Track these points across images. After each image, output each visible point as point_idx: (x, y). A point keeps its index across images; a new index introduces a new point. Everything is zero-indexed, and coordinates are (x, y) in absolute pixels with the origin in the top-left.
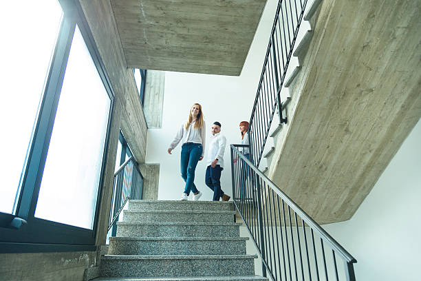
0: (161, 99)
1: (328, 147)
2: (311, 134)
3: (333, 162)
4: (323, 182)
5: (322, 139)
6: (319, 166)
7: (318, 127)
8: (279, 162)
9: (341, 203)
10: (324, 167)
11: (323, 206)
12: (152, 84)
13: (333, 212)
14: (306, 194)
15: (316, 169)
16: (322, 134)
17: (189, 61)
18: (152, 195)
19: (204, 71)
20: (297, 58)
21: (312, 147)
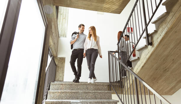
0: (66, 21)
1: (173, 60)
2: (166, 53)
3: (173, 68)
4: (164, 78)
5: (171, 55)
6: (164, 69)
7: (172, 49)
8: (143, 67)
9: (170, 88)
10: (167, 70)
11: (160, 89)
12: (62, 13)
13: (164, 92)
14: (153, 83)
15: (162, 71)
16: (172, 53)
17: (93, 3)
18: (61, 75)
19: (100, 10)
20: (165, 6)
21: (164, 60)
